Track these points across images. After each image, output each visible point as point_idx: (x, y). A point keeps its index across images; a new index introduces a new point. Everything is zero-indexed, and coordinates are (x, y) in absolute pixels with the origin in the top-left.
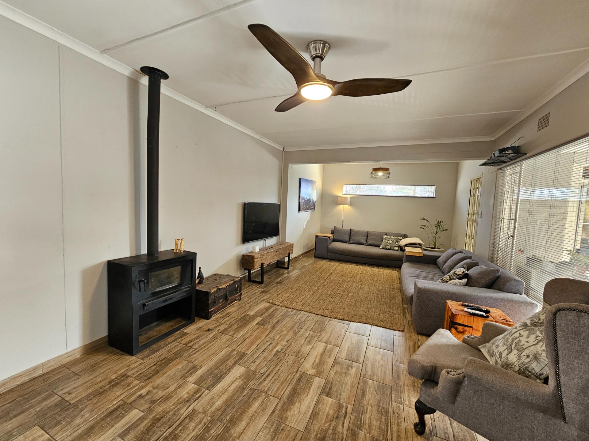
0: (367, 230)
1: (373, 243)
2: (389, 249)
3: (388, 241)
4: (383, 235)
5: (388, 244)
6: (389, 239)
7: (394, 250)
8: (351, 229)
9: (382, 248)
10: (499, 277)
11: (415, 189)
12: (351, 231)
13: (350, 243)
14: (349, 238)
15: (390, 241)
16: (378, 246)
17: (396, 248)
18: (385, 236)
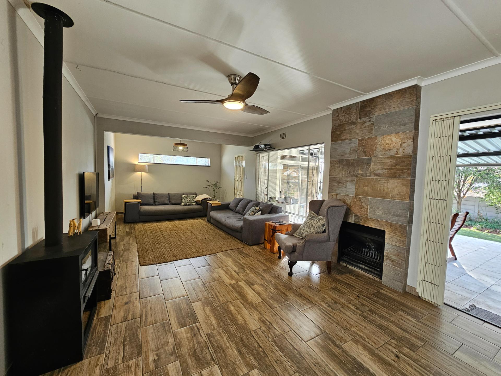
0: (168, 193)
1: (175, 202)
2: (189, 205)
3: (188, 200)
4: (181, 196)
5: (188, 201)
6: (187, 198)
7: (193, 205)
8: (153, 193)
9: (184, 205)
10: (272, 208)
11: (197, 160)
12: (154, 195)
13: (156, 205)
14: (153, 201)
15: (188, 199)
16: (180, 204)
17: (194, 203)
18: (183, 196)
